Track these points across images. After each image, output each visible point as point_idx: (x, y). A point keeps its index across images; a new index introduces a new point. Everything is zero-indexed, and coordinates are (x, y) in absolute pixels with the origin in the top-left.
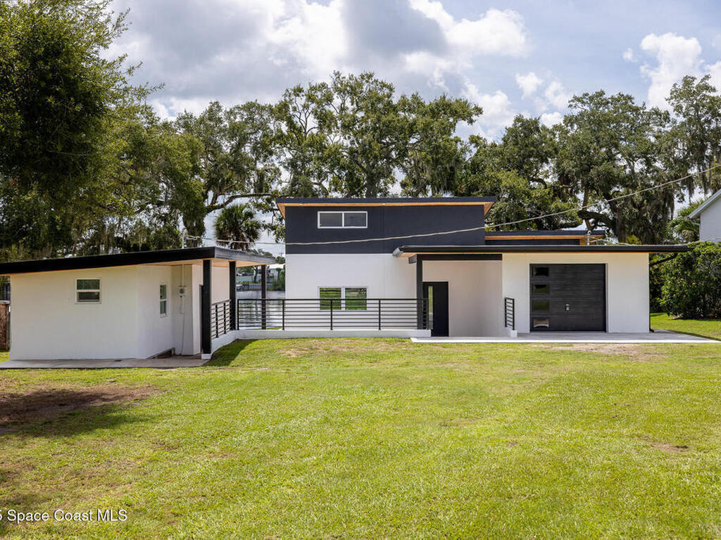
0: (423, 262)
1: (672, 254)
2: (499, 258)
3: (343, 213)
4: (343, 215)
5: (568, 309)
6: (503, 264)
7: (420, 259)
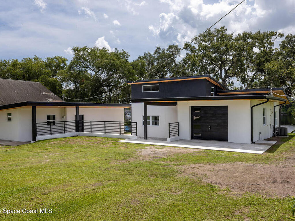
3: (151, 85)
5: (209, 129)
6: (178, 106)
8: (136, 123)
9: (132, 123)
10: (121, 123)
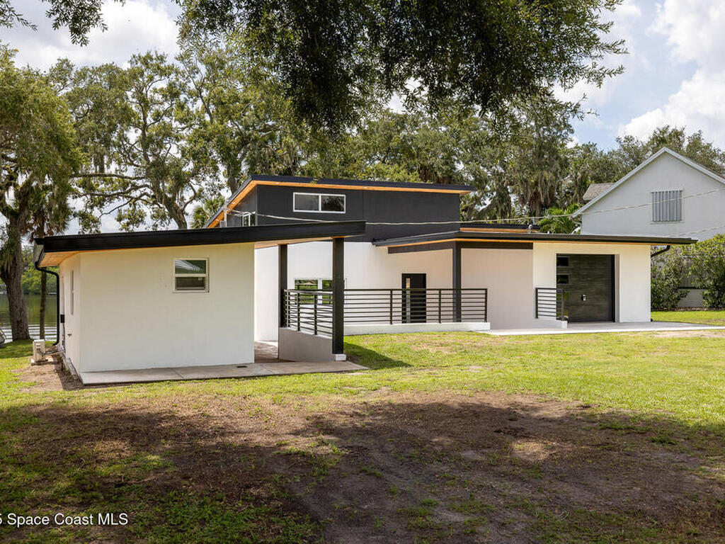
0: (462, 249)
1: (665, 246)
2: (530, 247)
3: (320, 195)
4: (320, 197)
5: (584, 300)
6: (534, 253)
7: (458, 247)
8: (486, 290)
9: (462, 292)
10: (442, 292)
